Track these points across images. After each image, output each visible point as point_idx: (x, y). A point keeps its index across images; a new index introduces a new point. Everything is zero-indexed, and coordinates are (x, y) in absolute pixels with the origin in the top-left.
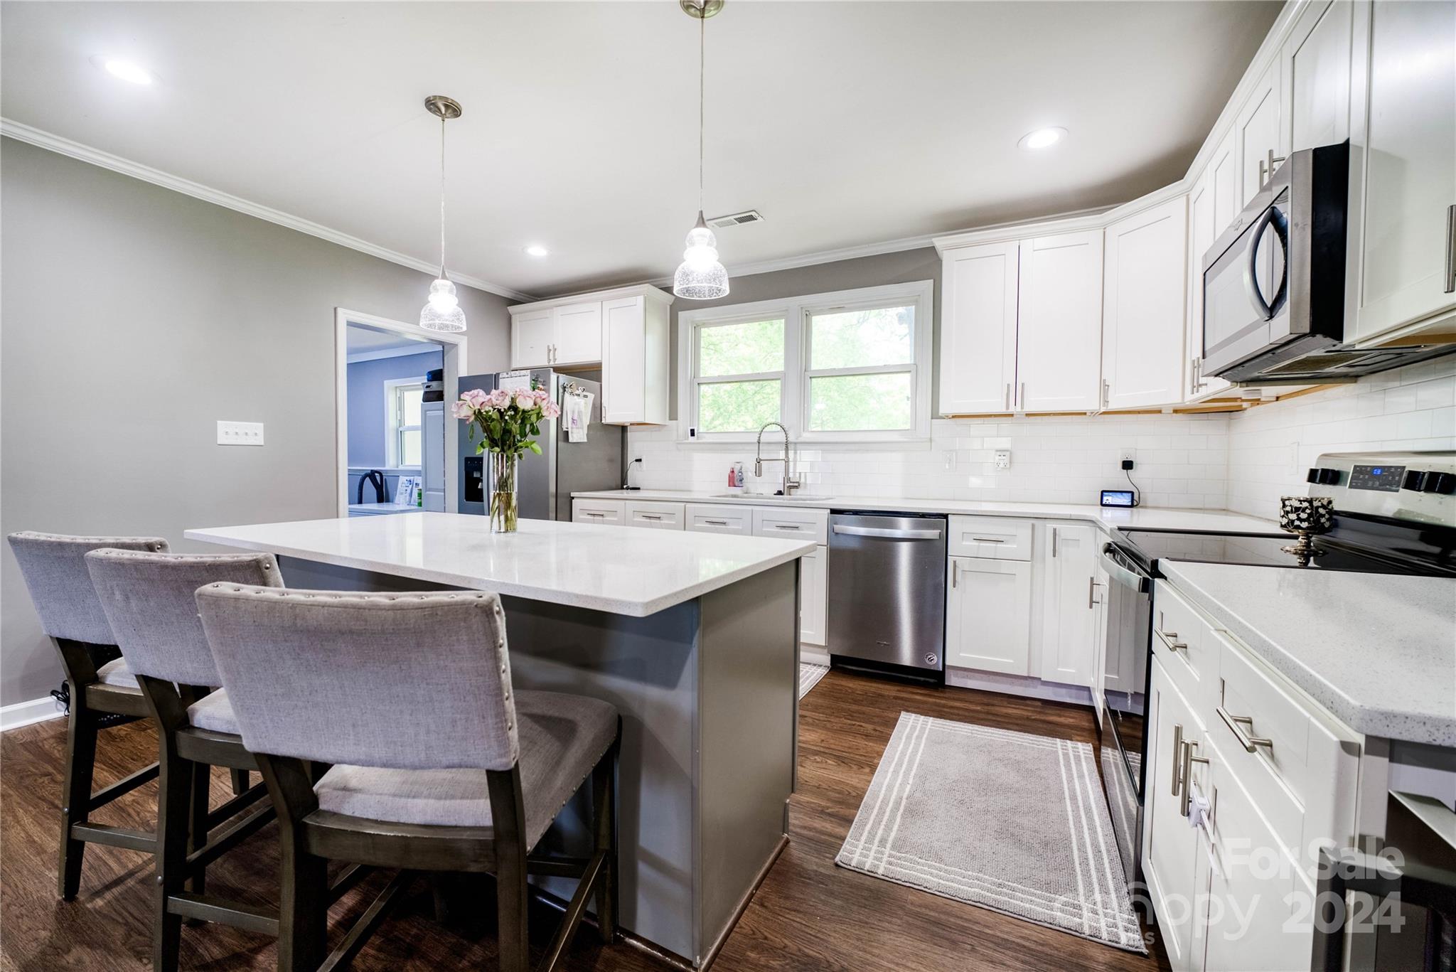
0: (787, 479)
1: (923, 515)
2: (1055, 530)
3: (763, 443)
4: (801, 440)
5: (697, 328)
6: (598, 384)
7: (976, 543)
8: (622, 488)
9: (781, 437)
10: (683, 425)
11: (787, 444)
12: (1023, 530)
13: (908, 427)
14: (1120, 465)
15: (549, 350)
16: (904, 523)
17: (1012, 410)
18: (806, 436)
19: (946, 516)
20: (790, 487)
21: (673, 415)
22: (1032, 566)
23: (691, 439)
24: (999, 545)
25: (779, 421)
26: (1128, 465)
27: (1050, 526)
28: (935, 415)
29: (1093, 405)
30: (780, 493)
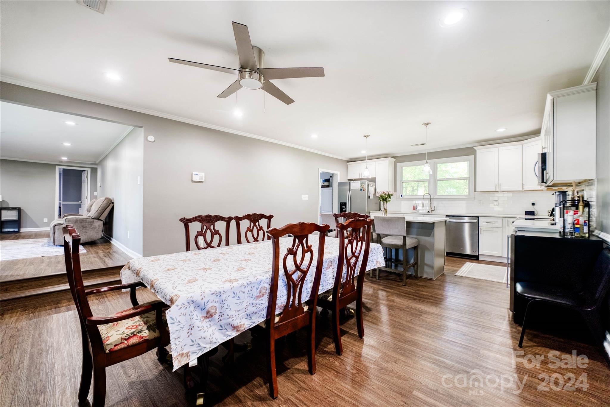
0: (431, 208)
1: (472, 217)
2: (508, 220)
3: (425, 199)
4: (434, 198)
5: (402, 167)
6: (375, 183)
7: (487, 224)
8: (380, 211)
9: (429, 197)
10: (398, 193)
11: (431, 199)
12: (500, 220)
13: (467, 194)
14: (531, 204)
15: (360, 174)
16: (466, 218)
17: (497, 190)
18: (436, 197)
19: (478, 217)
20: (432, 210)
21: (395, 191)
22: (502, 229)
23: (401, 197)
24: (493, 224)
25: (428, 193)
26: (533, 204)
27: (507, 219)
28: (475, 191)
29: (521, 189)
30: (428, 212)
